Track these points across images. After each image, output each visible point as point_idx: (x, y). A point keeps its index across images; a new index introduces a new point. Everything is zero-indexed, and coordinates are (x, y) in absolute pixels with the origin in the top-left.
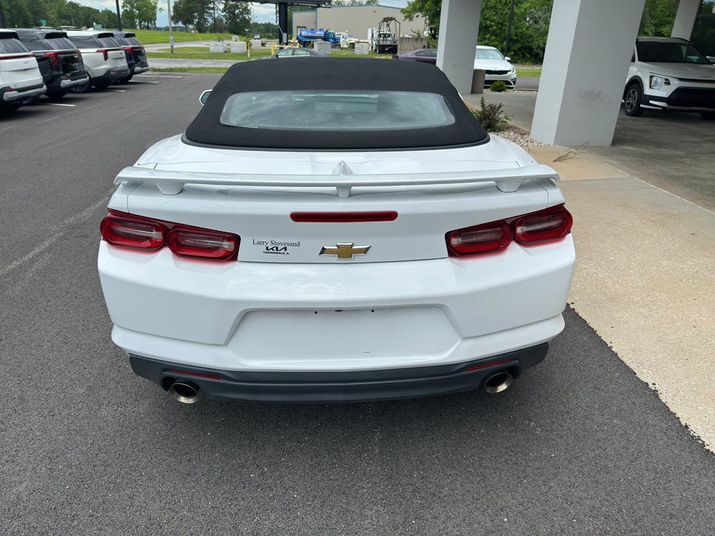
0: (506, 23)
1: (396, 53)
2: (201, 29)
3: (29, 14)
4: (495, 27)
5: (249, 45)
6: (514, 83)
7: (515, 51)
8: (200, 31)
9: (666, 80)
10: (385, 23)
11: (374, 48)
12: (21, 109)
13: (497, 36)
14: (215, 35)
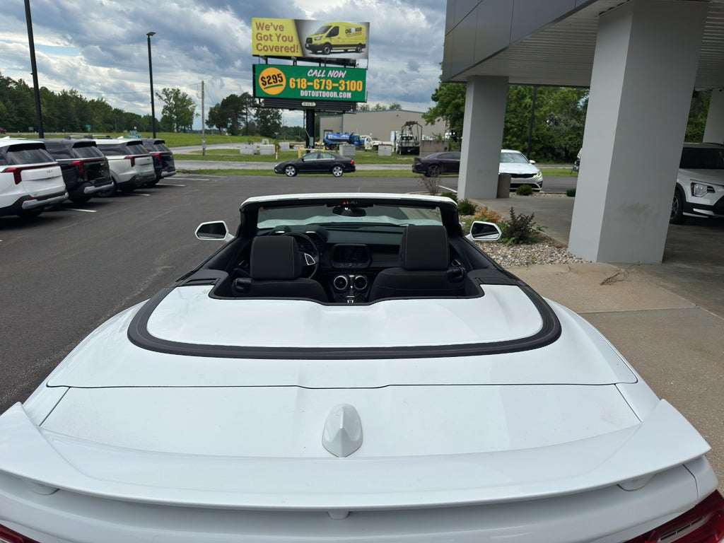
0: (526, 126)
1: (418, 154)
2: (233, 132)
3: (77, 119)
4: (515, 129)
5: (278, 147)
6: (541, 185)
7: (537, 152)
8: (233, 134)
9: (709, 187)
10: (408, 127)
11: (397, 150)
12: (43, 215)
13: (518, 137)
14: (246, 138)
